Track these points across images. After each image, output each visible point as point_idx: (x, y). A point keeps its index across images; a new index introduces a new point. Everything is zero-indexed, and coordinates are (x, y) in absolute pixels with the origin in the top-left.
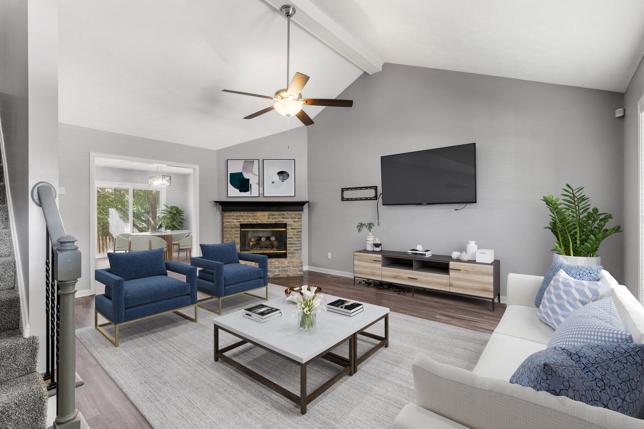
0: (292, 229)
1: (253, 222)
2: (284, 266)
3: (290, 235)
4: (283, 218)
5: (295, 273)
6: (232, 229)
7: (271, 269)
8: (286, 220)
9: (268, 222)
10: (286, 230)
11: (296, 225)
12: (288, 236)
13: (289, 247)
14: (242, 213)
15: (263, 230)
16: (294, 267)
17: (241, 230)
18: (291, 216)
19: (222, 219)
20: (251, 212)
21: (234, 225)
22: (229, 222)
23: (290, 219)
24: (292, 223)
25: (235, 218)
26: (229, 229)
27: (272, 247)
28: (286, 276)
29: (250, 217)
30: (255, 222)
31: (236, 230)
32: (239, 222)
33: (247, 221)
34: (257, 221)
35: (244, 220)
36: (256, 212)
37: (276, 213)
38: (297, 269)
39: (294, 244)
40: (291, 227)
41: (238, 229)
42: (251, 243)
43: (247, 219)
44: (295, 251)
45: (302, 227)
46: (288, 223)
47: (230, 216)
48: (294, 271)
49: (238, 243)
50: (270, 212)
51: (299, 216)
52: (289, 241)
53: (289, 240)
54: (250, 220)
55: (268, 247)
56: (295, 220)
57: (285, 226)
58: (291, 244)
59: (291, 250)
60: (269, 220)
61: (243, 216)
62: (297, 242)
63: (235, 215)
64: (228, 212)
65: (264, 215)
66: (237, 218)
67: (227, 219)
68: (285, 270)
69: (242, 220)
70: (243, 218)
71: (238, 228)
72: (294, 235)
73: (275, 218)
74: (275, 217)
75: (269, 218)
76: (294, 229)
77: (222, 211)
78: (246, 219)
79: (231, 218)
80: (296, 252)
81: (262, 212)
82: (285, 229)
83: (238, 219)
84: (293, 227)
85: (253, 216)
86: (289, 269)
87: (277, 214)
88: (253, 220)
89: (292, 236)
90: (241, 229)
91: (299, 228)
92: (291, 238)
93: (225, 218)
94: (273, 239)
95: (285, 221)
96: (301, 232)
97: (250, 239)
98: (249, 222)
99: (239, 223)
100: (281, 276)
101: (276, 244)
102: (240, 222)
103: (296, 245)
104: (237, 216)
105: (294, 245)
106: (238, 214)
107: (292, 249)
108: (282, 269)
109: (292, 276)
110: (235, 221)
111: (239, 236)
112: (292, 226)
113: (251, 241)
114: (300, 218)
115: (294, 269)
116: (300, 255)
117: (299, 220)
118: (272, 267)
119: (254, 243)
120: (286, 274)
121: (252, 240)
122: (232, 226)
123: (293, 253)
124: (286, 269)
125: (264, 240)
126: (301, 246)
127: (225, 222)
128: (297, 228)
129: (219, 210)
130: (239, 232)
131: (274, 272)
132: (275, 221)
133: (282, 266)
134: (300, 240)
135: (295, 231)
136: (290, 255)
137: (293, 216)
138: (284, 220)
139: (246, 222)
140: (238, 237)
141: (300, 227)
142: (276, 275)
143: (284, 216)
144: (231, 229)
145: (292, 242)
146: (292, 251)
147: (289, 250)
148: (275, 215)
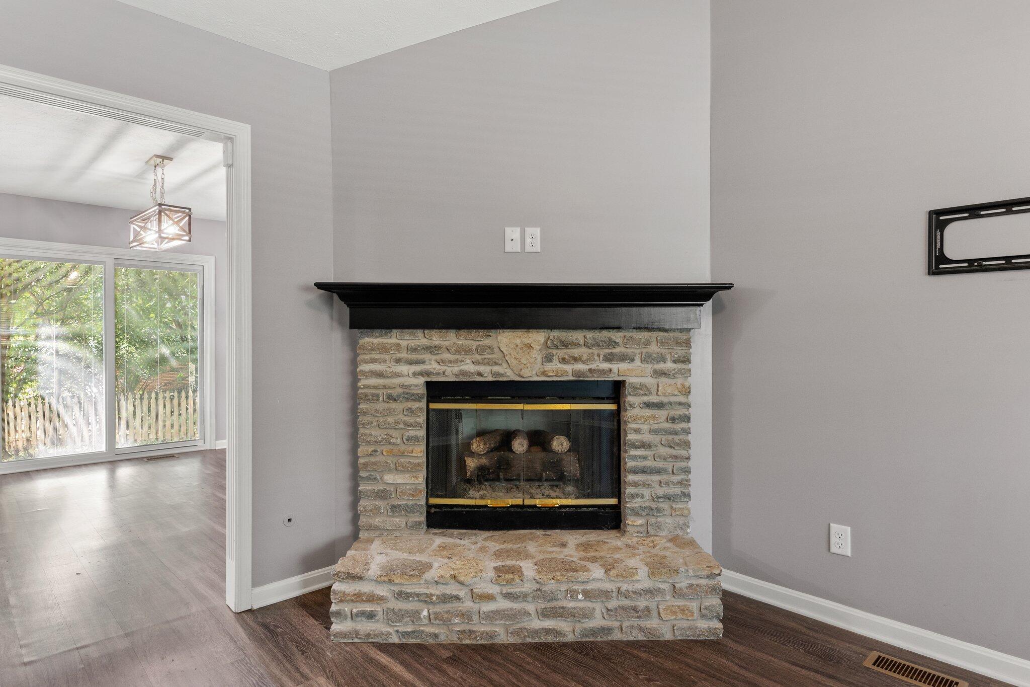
0: (648, 405)
1: (480, 374)
2: (630, 588)
3: (637, 431)
4: (609, 358)
5: (685, 624)
6: (393, 405)
7: (571, 604)
8: (623, 366)
9: (544, 373)
10: (619, 411)
11: (667, 389)
12: (631, 437)
13: (635, 484)
14: (436, 338)
15: (520, 407)
16: (676, 592)
17: (433, 406)
18: (645, 351)
19: (354, 363)
20: (474, 333)
21: (402, 386)
22: (380, 375)
23: (638, 362)
24: (649, 381)
25: (404, 355)
26: (381, 406)
27: (559, 479)
28: (641, 637)
29: (468, 351)
30: (487, 374)
31: (410, 410)
32: (421, 374)
33: (456, 369)
34: (496, 369)
35: (444, 368)
36: (493, 333)
37: (578, 336)
38: (694, 605)
39: (658, 471)
40: (646, 399)
41: (415, 405)
42: (472, 464)
43: (457, 361)
44: (660, 505)
45: (691, 399)
46: (631, 380)
47: (385, 349)
48: (680, 616)
49: (419, 464)
50: (555, 334)
51: (680, 352)
52: (635, 458)
53: (633, 452)
54: (469, 367)
55: (540, 480)
56: (661, 366)
57: (616, 391)
58: (644, 471)
59: (642, 496)
60: (549, 367)
61: (437, 348)
62: (669, 466)
63: (404, 343)
64: (377, 332)
65: (530, 346)
66: (414, 357)
67: (374, 361)
68: (635, 609)
69: (436, 366)
70: (438, 357)
71: (418, 398)
72: (655, 432)
73: (576, 360)
74: (576, 352)
75: (548, 359)
76: (659, 406)
77: (353, 326)
78: (451, 362)
79: (387, 357)
80: (665, 505)
81: (518, 333)
82: (612, 407)
83: (417, 362)
84: (654, 399)
85: (481, 350)
86: (653, 606)
87: (582, 342)
88: (481, 368)
89: (647, 437)
90: (428, 402)
91: (680, 404)
92: (644, 445)
93: (367, 357)
94: (560, 444)
95: (617, 370)
96: (687, 419)
97: (468, 445)
98: (463, 373)
99: (422, 380)
100: (617, 636)
101: (572, 466)
102: (428, 373)
103: (664, 477)
104: (414, 350)
105: (656, 478)
106: (419, 338)
107: (647, 493)
108: (620, 603)
109: (668, 636)
110: (404, 369)
111: (422, 433)
112: (648, 393)
113: (472, 454)
114: (686, 360)
115: (680, 602)
116: (681, 521)
117: (680, 366)
118: (576, 592)
119: (484, 461)
120: (641, 629)
121: (477, 446)
122: (394, 393)
123: (651, 511)
124: (642, 603)
125: (525, 447)
126: (685, 483)
127: (364, 373)
128: (670, 403)
129: (341, 323)
130: (422, 419)
131: (587, 615)
132: (575, 373)
133: (624, 588)
134: (684, 453)
135: (662, 414)
136: (640, 522)
137: (654, 348)
138: (615, 366)
139: (450, 373)
140: (416, 439)
141: (682, 399)
142: (594, 632)
143: (617, 350)
144: (387, 405)
145: (649, 463)
146: (647, 504)
147: (633, 496)
148: (576, 345)
